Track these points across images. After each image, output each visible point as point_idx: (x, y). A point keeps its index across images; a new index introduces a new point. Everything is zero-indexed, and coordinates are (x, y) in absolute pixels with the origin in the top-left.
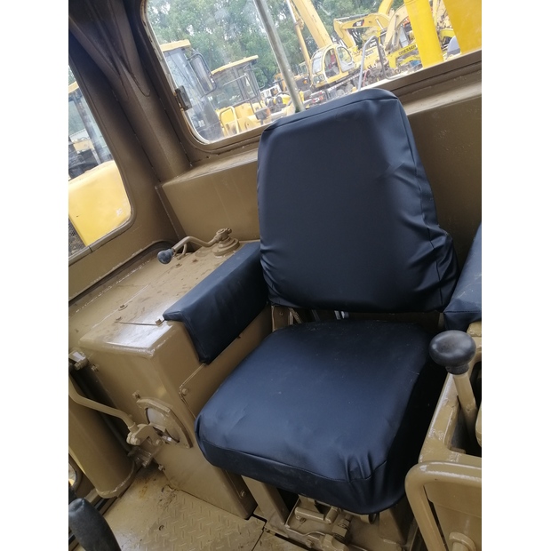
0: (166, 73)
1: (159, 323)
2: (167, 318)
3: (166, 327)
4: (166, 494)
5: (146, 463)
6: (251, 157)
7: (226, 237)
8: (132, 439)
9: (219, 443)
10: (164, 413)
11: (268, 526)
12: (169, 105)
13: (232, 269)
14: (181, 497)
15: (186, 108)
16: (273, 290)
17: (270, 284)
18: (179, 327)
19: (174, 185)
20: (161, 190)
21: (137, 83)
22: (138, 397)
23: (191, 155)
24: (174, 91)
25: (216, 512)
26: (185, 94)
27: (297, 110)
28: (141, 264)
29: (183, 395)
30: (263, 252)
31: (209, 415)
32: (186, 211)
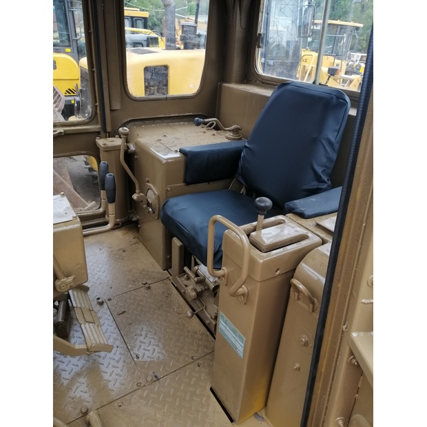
0: (260, 20)
1: (176, 151)
2: (181, 151)
3: (178, 155)
4: (135, 240)
5: (134, 219)
6: (268, 93)
7: (236, 131)
8: (135, 197)
9: (169, 213)
10: (155, 194)
11: (171, 278)
12: (252, 39)
13: (225, 147)
14: (141, 245)
15: (259, 47)
16: (239, 170)
17: (240, 166)
18: (183, 159)
19: (228, 87)
20: (221, 86)
21: (241, 18)
22: (148, 182)
23: (248, 75)
24: (259, 32)
25: (152, 260)
26: (263, 38)
27: (314, 83)
28: (187, 121)
29: (167, 190)
30: (245, 147)
31: (172, 201)
32: (227, 106)
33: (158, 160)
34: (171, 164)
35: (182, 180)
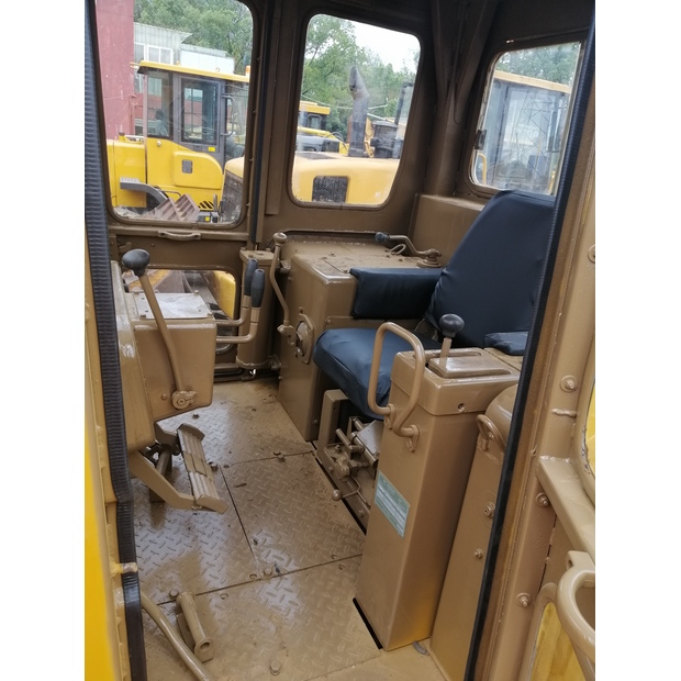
0: (481, 113)
1: (346, 272)
2: (352, 272)
3: (348, 277)
4: (271, 399)
5: (275, 367)
7: (433, 257)
8: (281, 329)
9: (325, 347)
10: (309, 328)
11: (315, 452)
12: (469, 137)
13: (415, 274)
14: (278, 405)
15: (477, 148)
16: (431, 307)
17: (432, 301)
18: (353, 282)
19: (428, 199)
20: (419, 198)
21: (455, 110)
22: (301, 312)
23: (459, 184)
24: (479, 128)
25: (291, 426)
26: (483, 137)
28: (366, 242)
29: (327, 323)
30: (443, 274)
31: (332, 332)
32: (426, 224)
33: (321, 281)
34: (335, 287)
35: (348, 312)
